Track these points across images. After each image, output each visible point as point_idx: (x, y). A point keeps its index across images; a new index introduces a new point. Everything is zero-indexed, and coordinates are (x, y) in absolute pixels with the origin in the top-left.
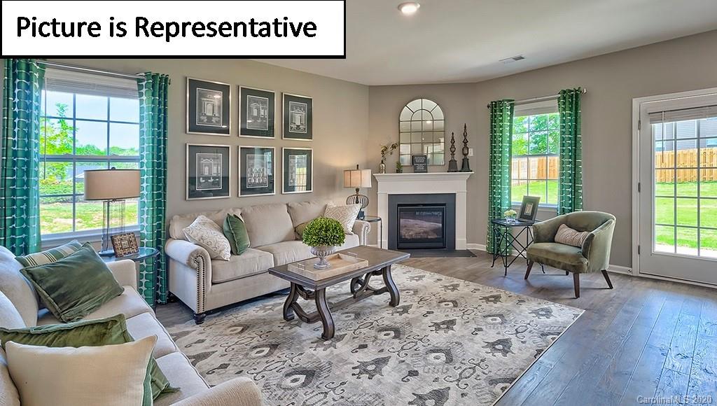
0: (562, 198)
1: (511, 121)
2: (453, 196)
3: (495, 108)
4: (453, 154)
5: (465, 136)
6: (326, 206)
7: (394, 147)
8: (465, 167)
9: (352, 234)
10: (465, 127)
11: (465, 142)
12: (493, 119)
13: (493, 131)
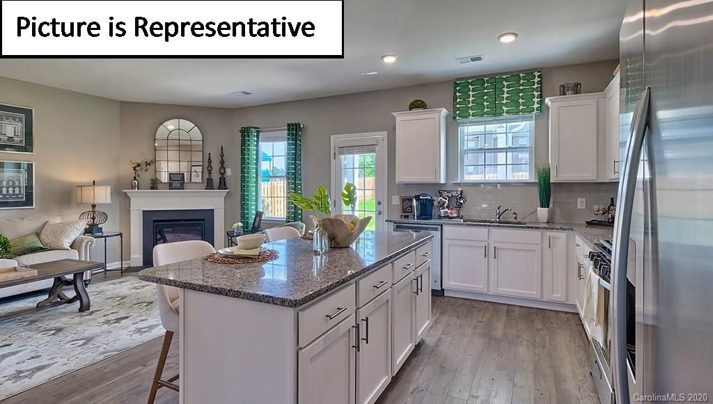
0: (288, 213)
1: (257, 146)
2: (211, 212)
3: (245, 132)
4: (210, 172)
5: (222, 157)
6: (47, 222)
7: (148, 164)
8: (223, 185)
9: (68, 250)
10: (222, 148)
11: (222, 162)
12: (243, 143)
13: (243, 154)
